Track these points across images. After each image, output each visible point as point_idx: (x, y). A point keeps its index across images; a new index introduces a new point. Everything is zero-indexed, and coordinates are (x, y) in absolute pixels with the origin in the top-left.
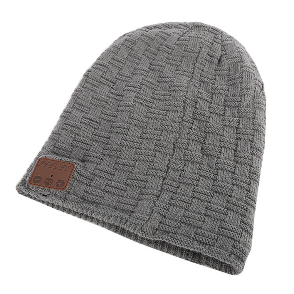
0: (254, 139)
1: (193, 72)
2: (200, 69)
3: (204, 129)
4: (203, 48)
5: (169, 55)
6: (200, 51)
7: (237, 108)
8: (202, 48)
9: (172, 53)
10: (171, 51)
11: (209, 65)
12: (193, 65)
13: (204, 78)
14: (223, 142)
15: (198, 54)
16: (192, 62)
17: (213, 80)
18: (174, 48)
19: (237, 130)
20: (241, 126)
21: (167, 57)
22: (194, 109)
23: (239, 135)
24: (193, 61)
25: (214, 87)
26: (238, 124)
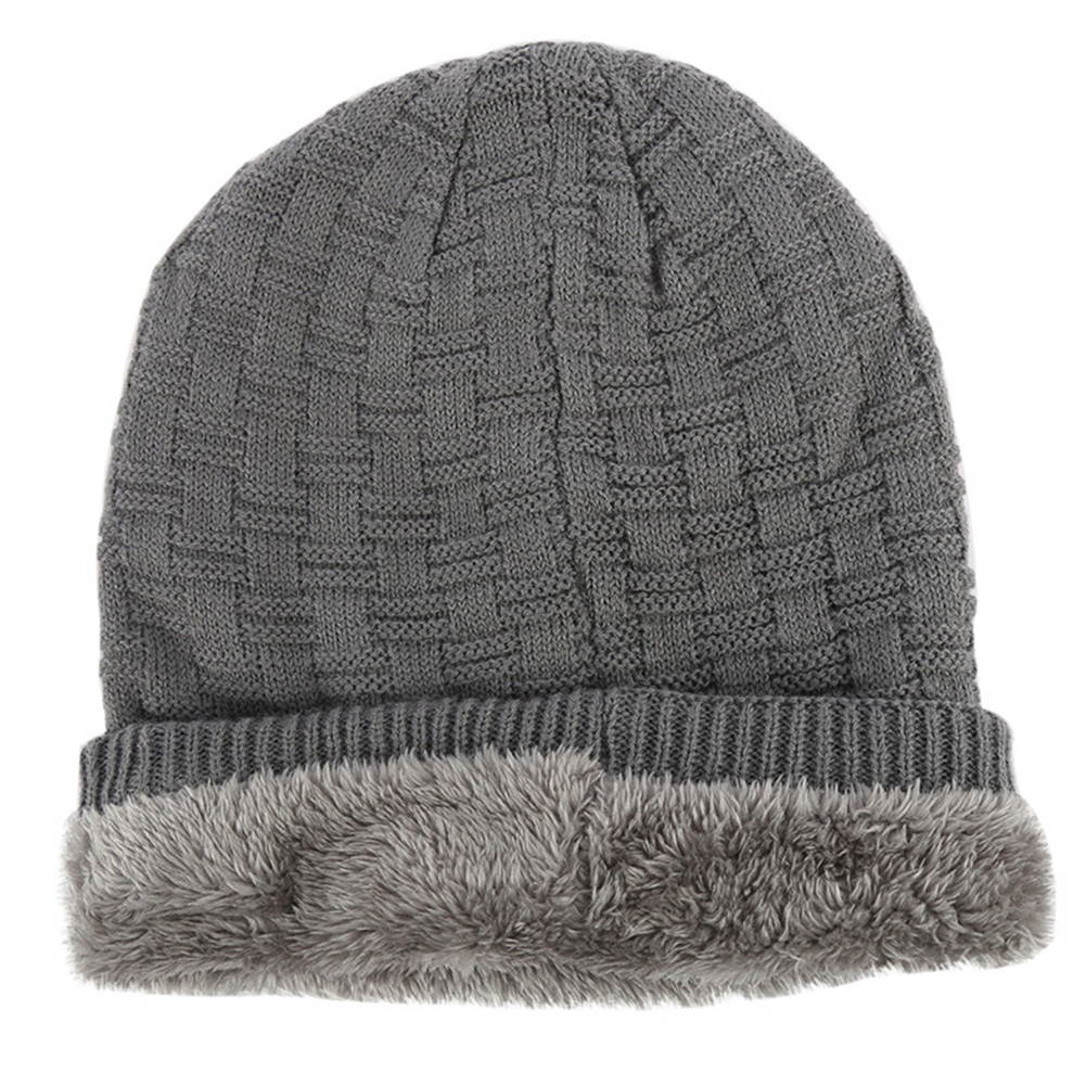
0: (912, 604)
1: (552, 379)
2: (581, 353)
3: (696, 648)
4: (560, 248)
5: (418, 338)
6: (550, 266)
7: (805, 494)
8: (553, 247)
9: (427, 322)
10: (422, 313)
11: (613, 317)
12: (543, 343)
13: (617, 393)
14: (786, 678)
15: (544, 285)
16: (534, 332)
17: (658, 385)
18: (430, 293)
19: (830, 592)
20: (840, 568)
21: (415, 349)
22: (624, 575)
23: (845, 612)
24: (535, 323)
25: (677, 424)
26: (825, 564)
